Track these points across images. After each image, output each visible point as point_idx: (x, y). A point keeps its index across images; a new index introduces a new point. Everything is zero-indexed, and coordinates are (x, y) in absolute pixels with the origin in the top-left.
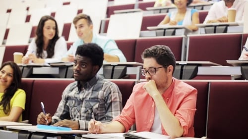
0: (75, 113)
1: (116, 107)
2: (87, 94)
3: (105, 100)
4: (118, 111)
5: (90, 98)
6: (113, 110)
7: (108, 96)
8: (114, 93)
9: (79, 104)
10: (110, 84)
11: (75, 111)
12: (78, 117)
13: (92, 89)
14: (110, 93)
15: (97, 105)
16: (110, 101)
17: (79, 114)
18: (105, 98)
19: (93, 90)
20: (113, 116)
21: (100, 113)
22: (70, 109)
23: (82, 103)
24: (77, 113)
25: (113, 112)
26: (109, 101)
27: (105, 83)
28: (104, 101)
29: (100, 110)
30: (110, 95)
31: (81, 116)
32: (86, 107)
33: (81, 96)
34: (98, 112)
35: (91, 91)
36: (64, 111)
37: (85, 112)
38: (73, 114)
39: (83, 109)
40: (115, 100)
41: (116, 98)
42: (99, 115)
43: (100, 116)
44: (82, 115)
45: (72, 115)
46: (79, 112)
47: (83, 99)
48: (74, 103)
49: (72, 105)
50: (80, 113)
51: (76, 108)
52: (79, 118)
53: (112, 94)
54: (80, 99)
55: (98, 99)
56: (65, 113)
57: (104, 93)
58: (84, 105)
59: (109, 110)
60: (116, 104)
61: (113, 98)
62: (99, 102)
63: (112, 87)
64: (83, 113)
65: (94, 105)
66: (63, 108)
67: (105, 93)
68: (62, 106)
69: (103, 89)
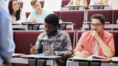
0: (48, 48)
1: (69, 44)
2: (54, 38)
4: (70, 46)
5: (56, 40)
6: (68, 46)
7: (65, 39)
8: (68, 37)
9: (50, 44)
10: (65, 33)
12: (49, 50)
13: (56, 36)
14: (67, 37)
15: (60, 44)
16: (67, 41)
17: (50, 48)
18: (64, 40)
19: (57, 37)
20: (69, 48)
21: (61, 48)
23: (52, 43)
24: (49, 48)
25: (68, 47)
26: (66, 42)
27: (63, 33)
28: (63, 41)
29: (61, 46)
31: (51, 49)
32: (54, 45)
33: (51, 40)
34: (60, 47)
35: (56, 37)
36: (39, 47)
37: (54, 47)
38: (46, 48)
39: (52, 46)
40: (69, 41)
41: (69, 40)
42: (60, 48)
43: (61, 49)
44: (52, 49)
46: (50, 47)
48: (46, 43)
49: (46, 44)
50: (51, 48)
51: (48, 45)
52: (50, 50)
53: (67, 38)
54: (51, 41)
55: (60, 40)
56: (39, 48)
57: (63, 38)
58: (52, 44)
59: (66, 45)
60: (69, 43)
61: (68, 40)
62: (61, 42)
63: (67, 34)
64: (52, 48)
65: (59, 44)
67: (64, 37)
68: (38, 45)
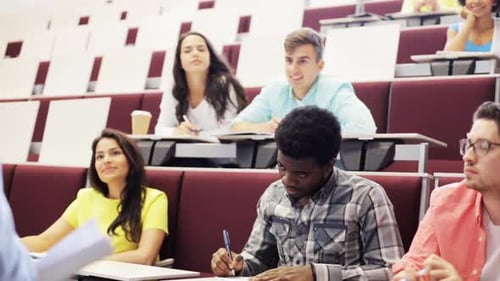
0: (292, 253)
1: (388, 237)
2: (316, 210)
3: (360, 223)
4: (392, 246)
5: (325, 220)
6: (382, 245)
7: (367, 213)
8: (379, 206)
9: (300, 234)
10: (368, 187)
11: (290, 247)
12: (298, 262)
13: (328, 201)
14: (372, 207)
15: (342, 236)
16: (374, 225)
17: (300, 255)
18: (360, 219)
19: (330, 203)
20: (385, 259)
21: (349, 252)
22: (279, 242)
23: (308, 232)
24: (295, 253)
25: (383, 251)
26: (370, 227)
27: (358, 184)
28: (358, 224)
29: (349, 247)
30: (371, 212)
31: (305, 259)
32: (316, 240)
33: (305, 218)
34: (344, 250)
35: (326, 206)
36: (263, 244)
37: (315, 252)
38: (286, 254)
39: (310, 245)
40: (385, 222)
41: (385, 217)
42: (346, 255)
43: (349, 258)
44: (308, 256)
45: (284, 257)
46: (300, 250)
47: (309, 222)
48: (287, 229)
49: (285, 234)
50: (304, 254)
51: (292, 240)
52: (301, 264)
53: (376, 209)
54: (303, 223)
55: (344, 221)
56: (265, 247)
57: (356, 209)
58: (311, 235)
59: (372, 245)
60: (386, 230)
61: (378, 219)
62: (346, 228)
63: (374, 193)
64: (310, 252)
65: (337, 236)
66: (261, 238)
67: (359, 207)
68: (259, 234)
69: (354, 198)
